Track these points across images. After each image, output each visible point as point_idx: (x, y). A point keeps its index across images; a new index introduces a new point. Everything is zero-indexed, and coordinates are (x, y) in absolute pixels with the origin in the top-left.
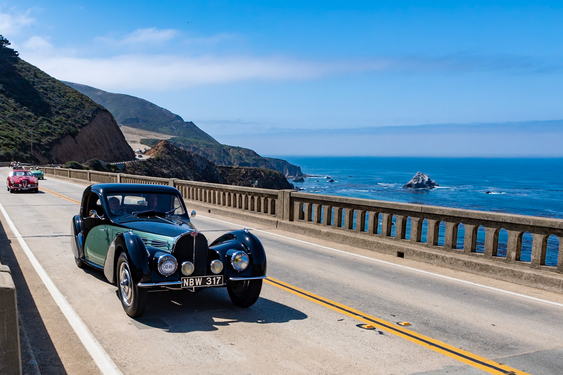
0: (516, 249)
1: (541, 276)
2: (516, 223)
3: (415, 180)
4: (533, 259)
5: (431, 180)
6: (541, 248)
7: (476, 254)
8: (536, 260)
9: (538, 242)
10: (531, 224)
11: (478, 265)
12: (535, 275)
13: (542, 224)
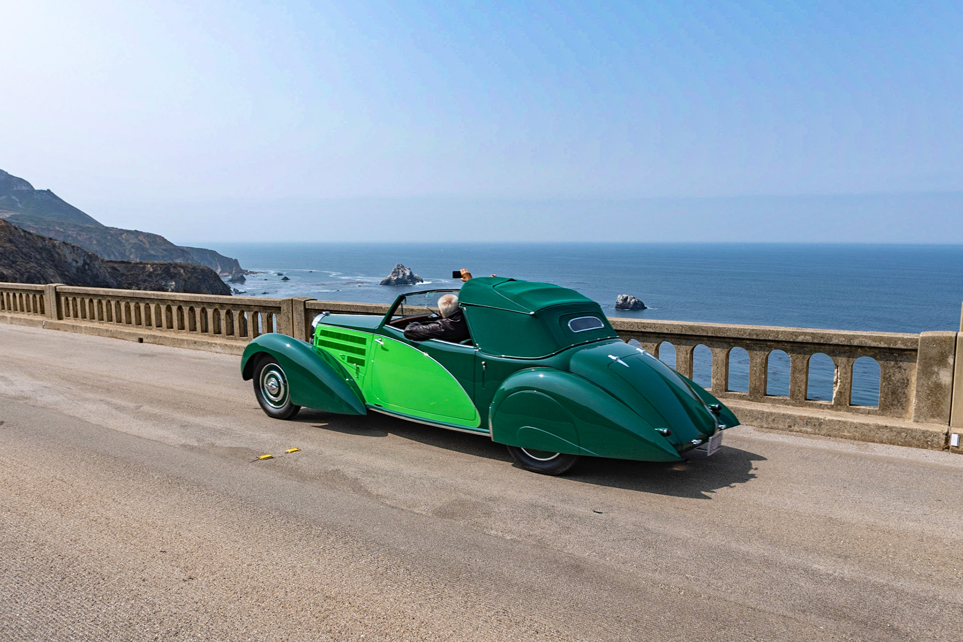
0: (688, 371)
1: (736, 408)
2: (687, 333)
3: (394, 274)
5: (413, 273)
6: (724, 367)
8: (719, 385)
9: (720, 358)
10: (710, 334)
13: (724, 333)
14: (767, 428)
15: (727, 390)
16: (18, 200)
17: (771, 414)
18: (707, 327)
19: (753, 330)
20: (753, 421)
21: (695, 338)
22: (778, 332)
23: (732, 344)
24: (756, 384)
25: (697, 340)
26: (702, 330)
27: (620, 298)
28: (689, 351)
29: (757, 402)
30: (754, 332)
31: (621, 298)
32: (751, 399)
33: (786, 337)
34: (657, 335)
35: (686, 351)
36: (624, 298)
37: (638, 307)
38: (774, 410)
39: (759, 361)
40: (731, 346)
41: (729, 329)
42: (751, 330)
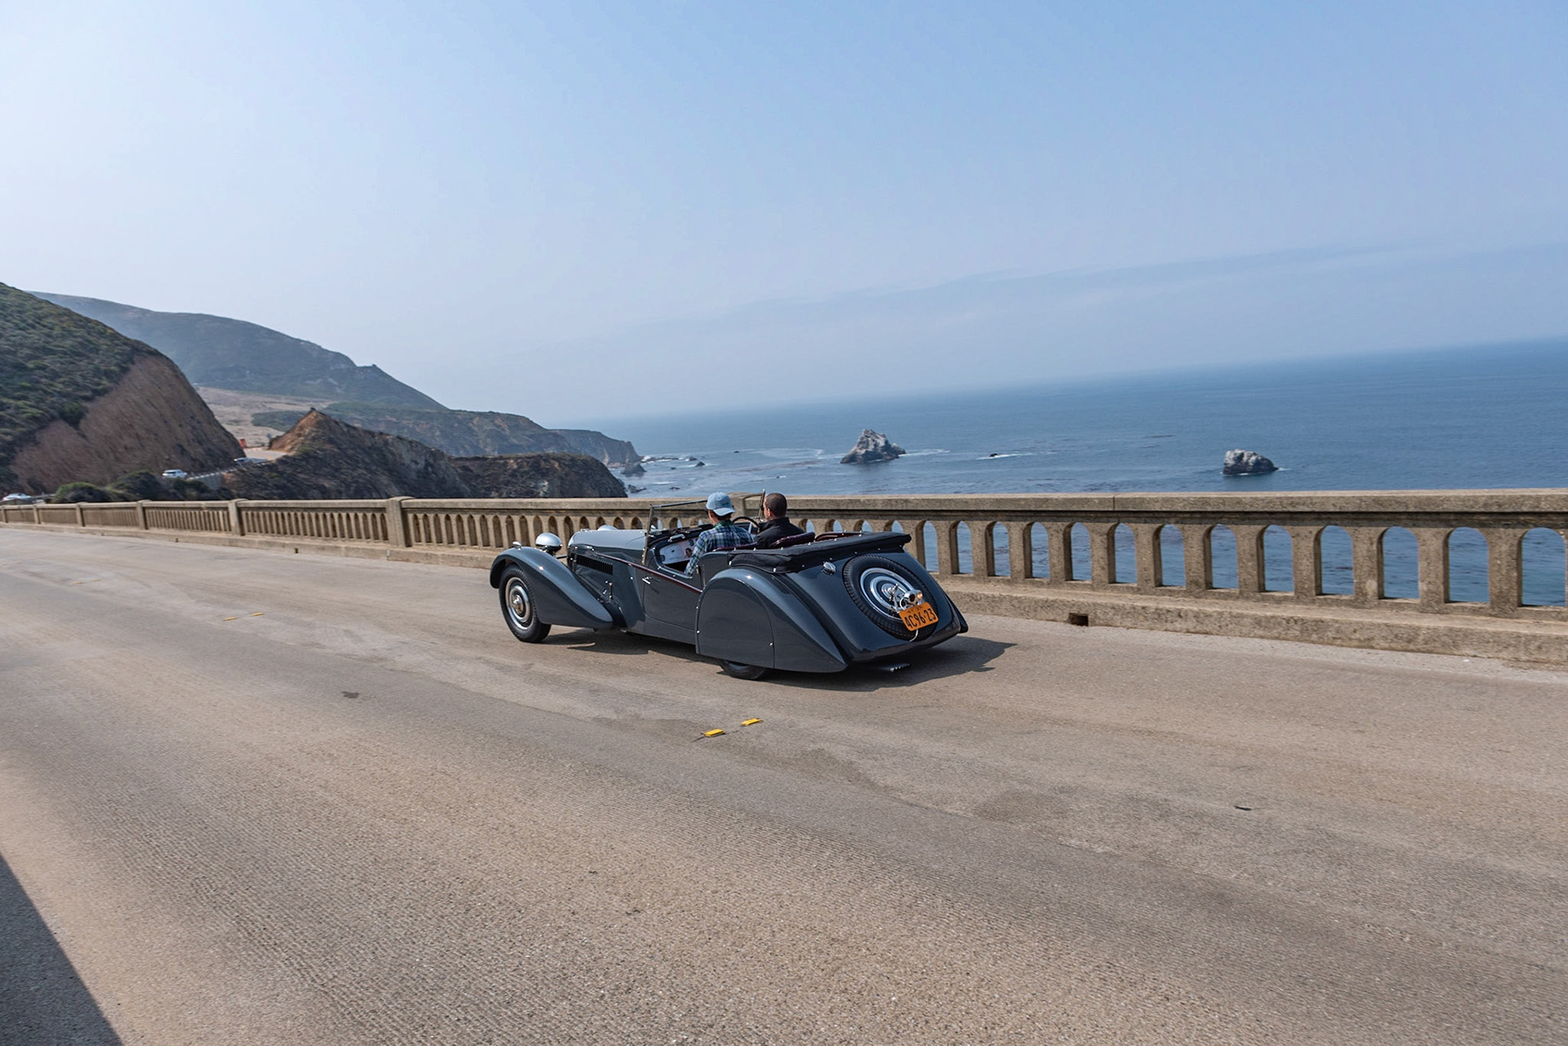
0: (1375, 572)
1: (1467, 629)
2: (1370, 510)
3: (861, 446)
4: (1423, 591)
5: (890, 442)
6: (1441, 562)
7: (1273, 597)
8: (1433, 593)
9: (1432, 548)
11: (1296, 622)
12: (1451, 630)
13: (1438, 506)
14: (1528, 661)
15: (1447, 601)
16: (336, 383)
17: (1535, 637)
18: (1405, 497)
19: (1492, 497)
20: (1500, 651)
21: (1386, 517)
22: (1538, 499)
23: (1454, 523)
24: (1501, 588)
25: (1388, 520)
26: (1398, 502)
27: (1229, 457)
28: (1375, 540)
29: (1506, 618)
30: (1494, 500)
31: (1232, 456)
32: (1494, 613)
33: (1555, 506)
34: (1315, 516)
35: (1370, 539)
36: (1238, 455)
37: (1263, 468)
38: (1538, 632)
39: (1505, 548)
40: (1451, 526)
41: (1448, 499)
42: (1487, 497)
